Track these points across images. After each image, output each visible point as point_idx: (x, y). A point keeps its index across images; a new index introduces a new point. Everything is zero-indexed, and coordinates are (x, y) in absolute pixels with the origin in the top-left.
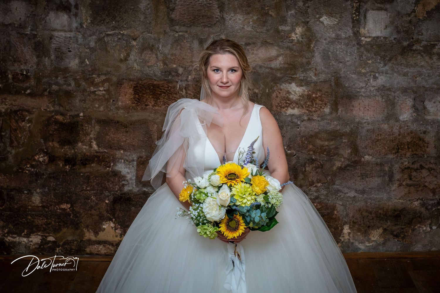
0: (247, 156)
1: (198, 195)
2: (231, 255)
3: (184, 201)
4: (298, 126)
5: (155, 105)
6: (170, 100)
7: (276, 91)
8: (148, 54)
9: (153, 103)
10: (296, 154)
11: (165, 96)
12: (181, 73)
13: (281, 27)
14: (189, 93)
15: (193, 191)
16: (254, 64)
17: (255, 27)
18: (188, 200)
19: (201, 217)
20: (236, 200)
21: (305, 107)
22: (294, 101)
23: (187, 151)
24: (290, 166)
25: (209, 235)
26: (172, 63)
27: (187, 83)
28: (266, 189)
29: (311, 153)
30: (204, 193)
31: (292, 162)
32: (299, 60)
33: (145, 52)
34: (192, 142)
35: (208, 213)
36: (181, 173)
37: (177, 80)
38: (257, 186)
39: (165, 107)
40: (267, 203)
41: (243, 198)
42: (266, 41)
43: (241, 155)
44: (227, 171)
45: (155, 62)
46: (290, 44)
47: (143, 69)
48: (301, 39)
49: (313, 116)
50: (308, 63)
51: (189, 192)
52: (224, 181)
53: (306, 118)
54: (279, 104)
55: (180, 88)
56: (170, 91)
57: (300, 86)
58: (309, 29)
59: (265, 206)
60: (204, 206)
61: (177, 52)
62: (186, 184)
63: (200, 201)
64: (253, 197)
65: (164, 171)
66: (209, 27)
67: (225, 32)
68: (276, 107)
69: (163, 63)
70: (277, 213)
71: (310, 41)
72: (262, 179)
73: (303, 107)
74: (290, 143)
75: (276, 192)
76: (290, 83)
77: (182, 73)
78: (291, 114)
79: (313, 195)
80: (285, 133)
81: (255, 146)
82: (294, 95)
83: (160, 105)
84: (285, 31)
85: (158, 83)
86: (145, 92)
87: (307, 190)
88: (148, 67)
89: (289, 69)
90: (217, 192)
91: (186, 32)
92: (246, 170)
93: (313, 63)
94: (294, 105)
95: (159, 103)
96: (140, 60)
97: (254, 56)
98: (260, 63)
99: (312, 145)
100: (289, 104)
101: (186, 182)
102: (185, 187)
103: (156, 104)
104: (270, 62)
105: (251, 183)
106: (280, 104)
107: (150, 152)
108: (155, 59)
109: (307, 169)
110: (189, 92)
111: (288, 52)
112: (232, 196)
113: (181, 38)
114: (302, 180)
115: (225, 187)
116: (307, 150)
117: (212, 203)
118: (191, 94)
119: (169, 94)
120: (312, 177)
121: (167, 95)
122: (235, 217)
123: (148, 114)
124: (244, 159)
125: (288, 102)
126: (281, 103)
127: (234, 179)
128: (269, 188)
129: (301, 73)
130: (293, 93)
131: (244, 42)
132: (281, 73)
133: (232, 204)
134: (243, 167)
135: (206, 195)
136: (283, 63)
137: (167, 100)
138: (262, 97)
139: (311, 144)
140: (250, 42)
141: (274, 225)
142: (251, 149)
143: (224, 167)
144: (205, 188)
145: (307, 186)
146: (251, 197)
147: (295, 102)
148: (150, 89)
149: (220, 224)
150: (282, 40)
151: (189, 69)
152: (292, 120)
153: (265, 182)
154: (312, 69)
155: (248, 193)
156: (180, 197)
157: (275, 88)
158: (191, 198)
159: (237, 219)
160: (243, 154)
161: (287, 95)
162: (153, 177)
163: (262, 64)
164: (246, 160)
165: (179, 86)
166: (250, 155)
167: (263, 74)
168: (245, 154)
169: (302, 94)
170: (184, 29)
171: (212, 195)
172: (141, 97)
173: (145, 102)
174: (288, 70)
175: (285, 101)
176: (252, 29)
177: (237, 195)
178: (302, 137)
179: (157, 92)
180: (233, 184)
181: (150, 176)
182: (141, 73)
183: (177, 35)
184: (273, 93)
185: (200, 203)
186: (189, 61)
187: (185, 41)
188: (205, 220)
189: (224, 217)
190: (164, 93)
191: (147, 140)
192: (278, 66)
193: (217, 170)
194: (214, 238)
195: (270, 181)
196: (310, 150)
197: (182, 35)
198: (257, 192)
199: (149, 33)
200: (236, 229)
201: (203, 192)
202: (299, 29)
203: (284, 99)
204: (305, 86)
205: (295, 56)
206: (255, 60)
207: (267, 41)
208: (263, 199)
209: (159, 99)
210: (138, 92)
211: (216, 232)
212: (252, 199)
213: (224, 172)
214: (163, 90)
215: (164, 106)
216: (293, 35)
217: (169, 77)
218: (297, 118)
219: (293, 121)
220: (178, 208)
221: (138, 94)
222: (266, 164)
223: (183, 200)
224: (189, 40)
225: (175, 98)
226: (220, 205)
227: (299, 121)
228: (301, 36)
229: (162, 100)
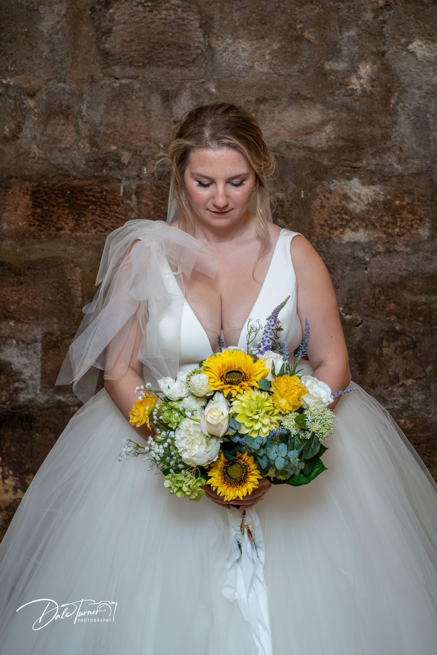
0: (264, 336)
1: (166, 414)
2: (234, 532)
3: (138, 425)
4: (366, 265)
5: (77, 227)
6: (105, 218)
7: (321, 196)
8: (59, 125)
9: (71, 225)
10: (362, 322)
11: (96, 210)
12: (126, 162)
13: (330, 65)
14: (144, 203)
15: (157, 406)
16: (275, 140)
17: (275, 65)
18: (146, 424)
19: (172, 457)
20: (240, 424)
21: (379, 227)
22: (357, 214)
23: (144, 327)
24: (350, 346)
25: (188, 494)
26: (107, 142)
27: (138, 182)
28: (302, 403)
29: (393, 318)
30: (177, 410)
31: (355, 337)
32: (366, 132)
33: (53, 121)
34: (154, 309)
35: (186, 450)
36: (134, 370)
37: (120, 177)
38: (282, 397)
39: (96, 233)
40: (302, 429)
41: (253, 420)
42: (298, 93)
43: (253, 334)
44: (223, 366)
45: (73, 141)
46: (347, 100)
47: (49, 155)
48: (370, 88)
49: (395, 243)
50: (386, 137)
51: (147, 408)
52: (217, 386)
53: (381, 249)
54: (326, 221)
55: (125, 191)
56: (105, 199)
57: (369, 185)
58: (386, 68)
59: (298, 435)
60: (179, 435)
61: (119, 120)
62: (142, 392)
63: (170, 425)
64: (274, 419)
65: (99, 367)
66: (182, 66)
67: (215, 77)
68: (321, 228)
69: (90, 144)
70: (323, 449)
71: (389, 91)
72: (292, 384)
73: (375, 227)
74: (349, 300)
75: (321, 407)
76: (349, 179)
77: (129, 163)
78: (352, 241)
79: (397, 403)
80: (339, 281)
81: (281, 316)
82: (356, 202)
83: (86, 229)
84: (337, 72)
85: (81, 183)
86: (54, 203)
87: (385, 393)
88: (60, 151)
89: (346, 151)
90: (204, 407)
91: (136, 78)
92: (262, 365)
93: (395, 137)
94: (357, 223)
95: (85, 225)
96: (43, 138)
97: (274, 124)
98: (288, 139)
99: (395, 303)
100: (347, 220)
101: (142, 387)
102: (140, 398)
103: (78, 225)
104: (308, 137)
105: (272, 390)
106: (329, 222)
107: (67, 322)
108: (74, 134)
109: (385, 351)
110: (144, 201)
111: (344, 116)
112: (232, 417)
113: (126, 90)
114: (375, 372)
115: (220, 398)
116: (385, 313)
117: (191, 430)
118: (148, 205)
119: (102, 206)
120: (396, 368)
121: (100, 207)
122: (240, 458)
123: (62, 247)
124: (258, 342)
125: (344, 216)
126: (331, 218)
127: (237, 383)
128: (307, 400)
129: (371, 156)
130: (355, 199)
131: (253, 96)
132: (330, 159)
133: (231, 433)
134: (256, 359)
135: (182, 414)
136: (335, 138)
137: (100, 217)
138: (291, 209)
139: (391, 301)
140: (267, 97)
141: (318, 474)
142: (273, 323)
143: (219, 359)
144: (181, 400)
145: (385, 385)
146: (271, 419)
147: (359, 217)
148: (64, 195)
149: (209, 471)
150: (331, 91)
151: (143, 153)
152: (353, 253)
153: (300, 388)
154: (393, 150)
155: (264, 411)
156: (131, 417)
157: (318, 190)
158: (151, 420)
159: (244, 461)
160: (257, 331)
161: (344, 202)
162: (77, 378)
163: (292, 141)
164: (264, 345)
165: (124, 189)
166: (271, 335)
167: (293, 160)
168: (262, 331)
169: (373, 201)
170: (131, 71)
171: (193, 415)
172: (46, 212)
173: (56, 223)
174: (344, 152)
175: (338, 215)
176: (270, 68)
177: (242, 414)
178: (375, 286)
179: (79, 202)
180: (234, 393)
181: (71, 375)
182: (46, 164)
183: (116, 85)
184: (314, 199)
185: (171, 429)
186: (143, 136)
187: (134, 97)
188: (180, 462)
189: (217, 457)
190: (94, 203)
191: (61, 298)
192: (324, 144)
193: (205, 364)
194: (197, 499)
195: (311, 386)
196: (389, 314)
197: (127, 85)
198: (283, 410)
199: (61, 82)
200: (241, 482)
201: (176, 407)
202: (365, 68)
203: (336, 210)
204: (379, 184)
205: (358, 122)
206: (276, 134)
207: (300, 92)
208: (294, 422)
209: (85, 216)
210: (40, 203)
211: (200, 487)
212: (271, 423)
213: (218, 368)
214: (91, 198)
215: (94, 231)
216: (354, 80)
217: (101, 171)
218: (363, 249)
219: (356, 255)
220: (124, 441)
221: (41, 207)
222: (303, 352)
223: (135, 423)
224: (142, 95)
225: (116, 212)
226: (207, 434)
227: (368, 255)
228: (371, 82)
229: (91, 218)
